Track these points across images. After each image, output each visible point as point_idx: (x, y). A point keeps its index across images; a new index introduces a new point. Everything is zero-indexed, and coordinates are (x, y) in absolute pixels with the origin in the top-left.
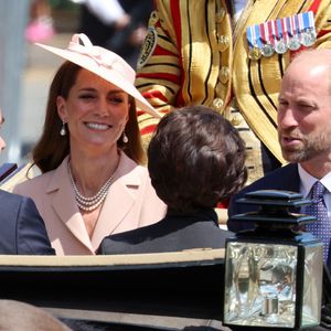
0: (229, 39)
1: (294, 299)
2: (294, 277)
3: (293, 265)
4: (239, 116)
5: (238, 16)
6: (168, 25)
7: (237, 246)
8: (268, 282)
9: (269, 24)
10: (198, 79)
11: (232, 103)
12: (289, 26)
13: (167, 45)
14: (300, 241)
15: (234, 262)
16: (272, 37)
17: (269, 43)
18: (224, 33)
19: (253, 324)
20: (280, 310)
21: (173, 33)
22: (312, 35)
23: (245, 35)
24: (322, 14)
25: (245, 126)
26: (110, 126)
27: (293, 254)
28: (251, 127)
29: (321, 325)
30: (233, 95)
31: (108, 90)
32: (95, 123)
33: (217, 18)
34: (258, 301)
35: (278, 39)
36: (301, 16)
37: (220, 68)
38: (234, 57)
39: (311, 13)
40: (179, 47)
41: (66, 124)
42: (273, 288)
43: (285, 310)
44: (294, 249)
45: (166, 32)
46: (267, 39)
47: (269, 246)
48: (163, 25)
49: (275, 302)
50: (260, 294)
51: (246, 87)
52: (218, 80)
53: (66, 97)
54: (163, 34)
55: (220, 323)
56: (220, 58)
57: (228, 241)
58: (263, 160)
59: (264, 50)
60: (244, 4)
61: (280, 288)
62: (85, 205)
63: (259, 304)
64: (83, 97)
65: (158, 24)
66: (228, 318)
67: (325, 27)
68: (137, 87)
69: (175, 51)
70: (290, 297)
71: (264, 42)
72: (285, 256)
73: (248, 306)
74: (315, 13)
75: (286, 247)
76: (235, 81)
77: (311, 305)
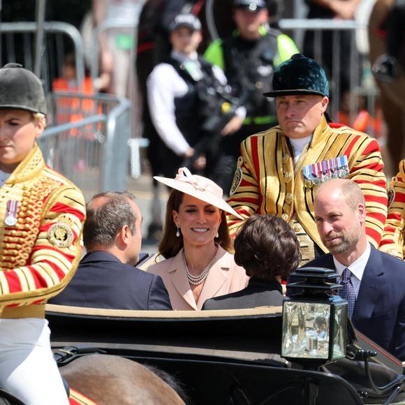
0: (292, 174)
1: (328, 340)
2: (328, 324)
3: (327, 317)
4: (299, 226)
5: (297, 158)
6: (250, 165)
7: (291, 305)
8: (310, 329)
9: (318, 164)
10: (271, 201)
11: (294, 217)
12: (331, 165)
13: (250, 179)
14: (332, 301)
15: (288, 315)
16: (320, 173)
17: (318, 176)
18: (288, 170)
19: (301, 356)
20: (319, 347)
21: (253, 171)
22: (347, 171)
23: (302, 171)
24: (353, 157)
25: (303, 232)
26: (208, 229)
27: (327, 310)
28: (307, 233)
29: (346, 357)
30: (295, 211)
31: (204, 205)
32: (198, 228)
33: (283, 161)
34: (304, 341)
35: (324, 174)
36: (339, 158)
37: (286, 194)
38: (295, 186)
39: (345, 157)
40: (258, 180)
41: (180, 229)
42: (314, 332)
43: (322, 347)
44: (328, 306)
45: (248, 170)
46: (317, 174)
47: (312, 305)
48: (246, 165)
49: (316, 341)
50: (305, 336)
51: (304, 206)
52: (285, 202)
53: (178, 211)
54: (247, 172)
55: (279, 356)
56: (285, 187)
57: (284, 301)
58: (315, 254)
59: (315, 181)
60: (301, 151)
61: (319, 332)
62: (193, 281)
63: (305, 344)
64: (188, 211)
65: (243, 165)
66: (285, 353)
67: (355, 165)
68: (233, 207)
69: (254, 182)
70: (325, 338)
71: (315, 176)
72: (322, 311)
73: (298, 345)
74: (348, 157)
75: (323, 305)
76: (296, 202)
77: (339, 344)
